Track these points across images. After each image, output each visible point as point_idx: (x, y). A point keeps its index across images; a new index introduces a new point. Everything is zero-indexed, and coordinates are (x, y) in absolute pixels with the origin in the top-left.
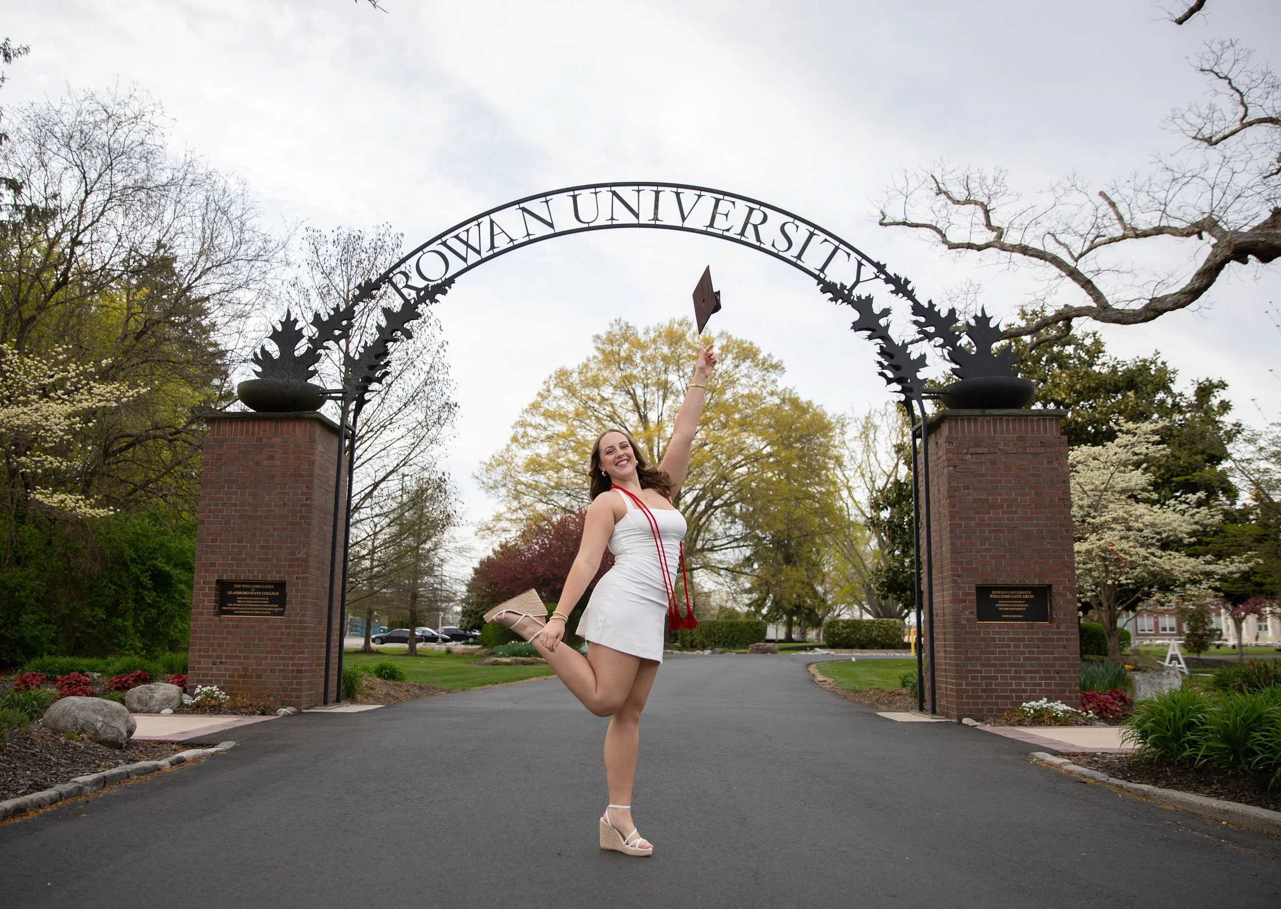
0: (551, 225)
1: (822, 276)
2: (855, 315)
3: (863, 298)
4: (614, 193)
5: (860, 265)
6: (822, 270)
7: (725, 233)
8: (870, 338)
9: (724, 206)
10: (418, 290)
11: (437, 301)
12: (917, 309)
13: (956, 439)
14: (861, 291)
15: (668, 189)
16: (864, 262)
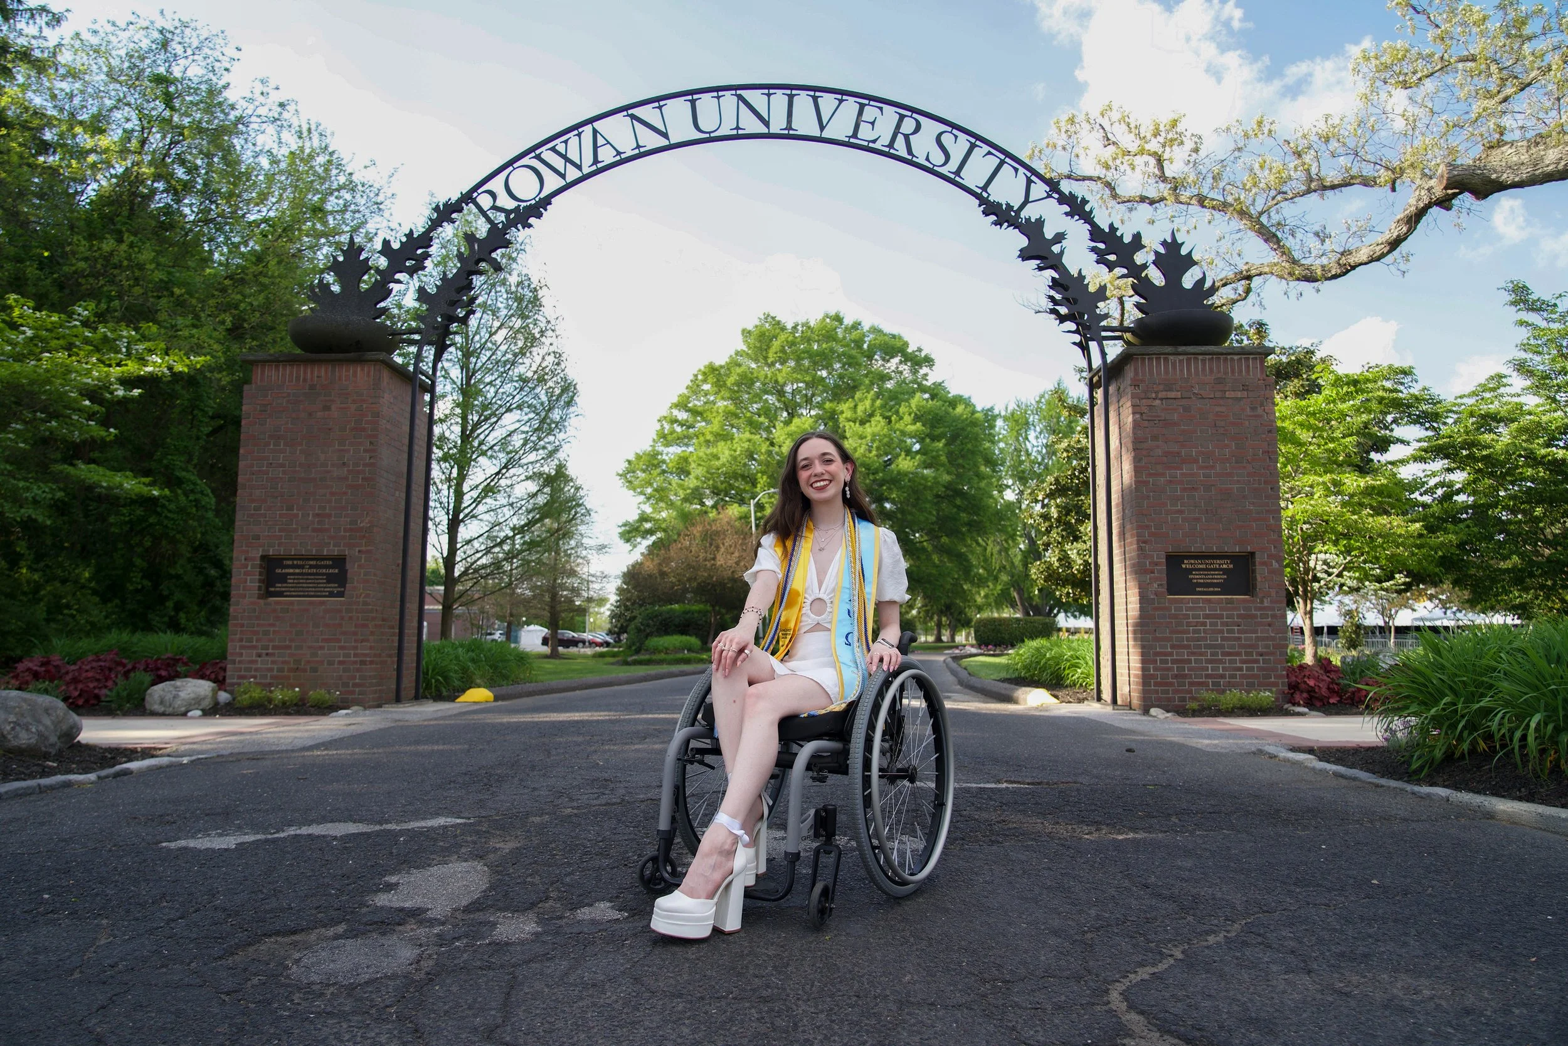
0: (665, 135)
1: (985, 195)
2: (1024, 242)
3: (1033, 220)
4: (740, 98)
5: (1029, 182)
6: (985, 188)
7: (871, 145)
8: (1040, 269)
9: (870, 113)
10: (507, 212)
11: (530, 226)
12: (1096, 233)
13: (1142, 381)
14: (1031, 213)
15: (803, 93)
16: (1033, 178)
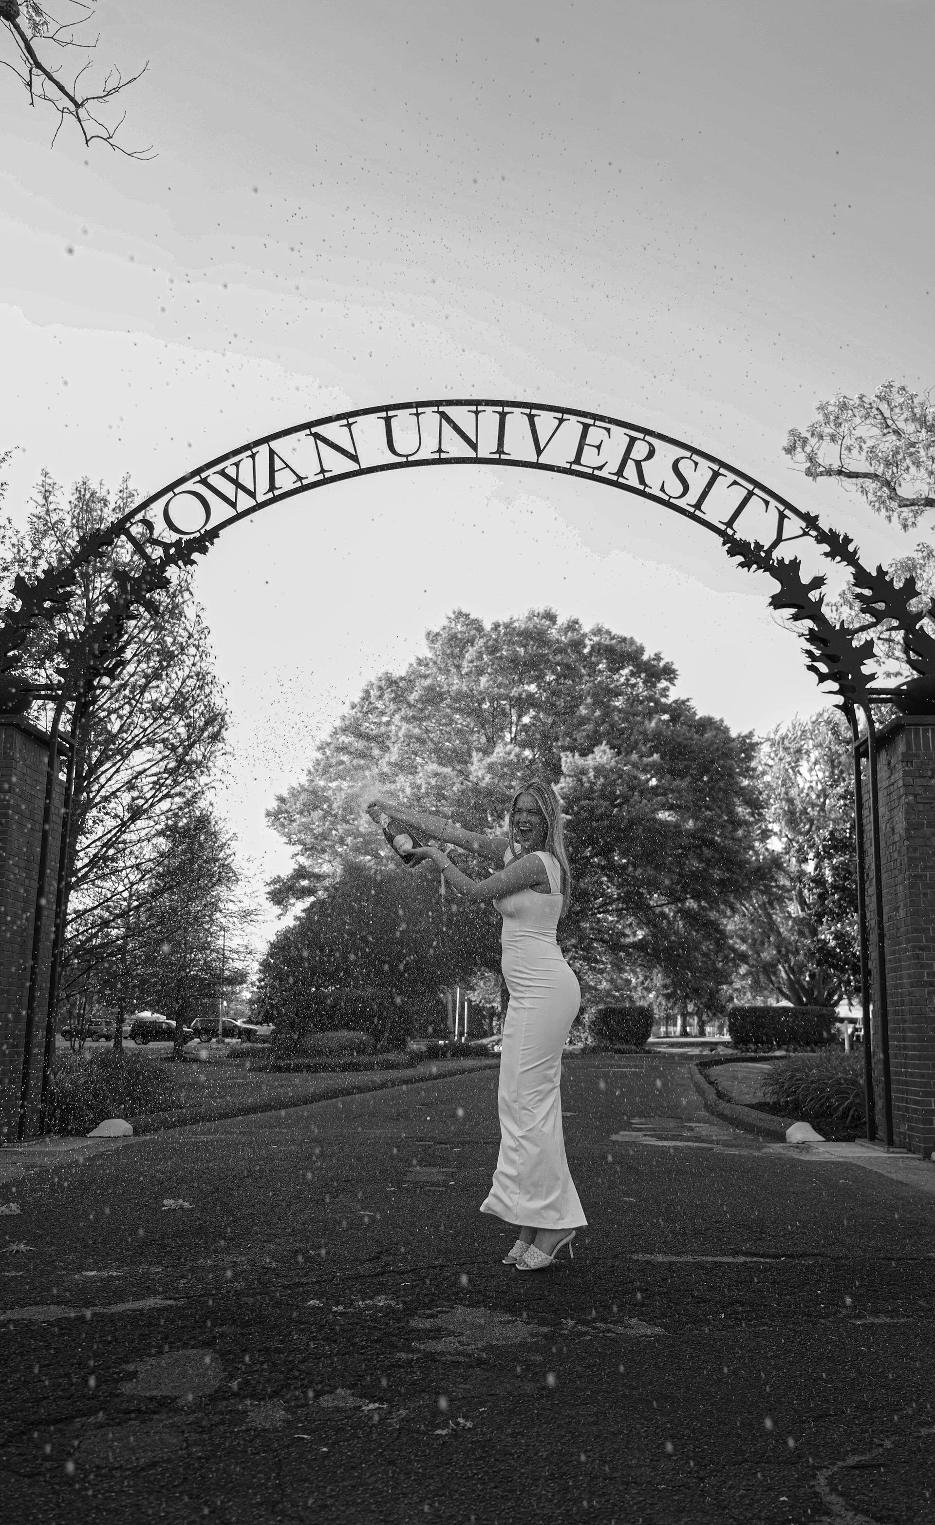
0: (355, 458)
1: (730, 532)
2: (776, 587)
3: (787, 562)
4: (443, 415)
5: (782, 517)
6: (730, 524)
7: (597, 472)
8: (796, 618)
9: (595, 435)
10: (166, 547)
11: (193, 562)
12: (861, 577)
13: (917, 756)
14: (784, 553)
15: (517, 411)
16: (787, 512)
